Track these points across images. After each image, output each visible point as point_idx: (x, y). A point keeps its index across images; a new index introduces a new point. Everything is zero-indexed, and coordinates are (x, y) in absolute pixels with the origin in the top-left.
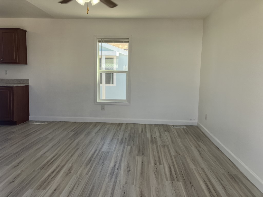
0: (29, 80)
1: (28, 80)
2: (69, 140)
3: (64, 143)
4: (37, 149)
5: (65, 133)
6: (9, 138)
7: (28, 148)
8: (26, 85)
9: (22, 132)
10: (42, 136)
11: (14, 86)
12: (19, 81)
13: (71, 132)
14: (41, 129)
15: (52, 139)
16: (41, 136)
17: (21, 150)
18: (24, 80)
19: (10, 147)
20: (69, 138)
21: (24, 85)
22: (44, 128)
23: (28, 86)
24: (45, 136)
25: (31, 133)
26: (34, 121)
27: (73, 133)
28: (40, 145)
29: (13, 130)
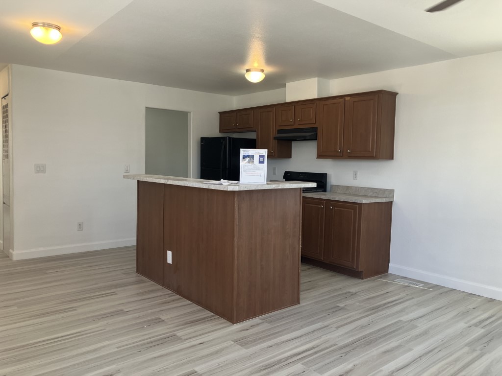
0: (394, 190)
1: (392, 191)
2: (466, 349)
3: (453, 354)
4: (385, 352)
5: (462, 325)
6: (342, 305)
7: (368, 342)
8: (387, 200)
9: (367, 297)
10: (405, 318)
11: (364, 201)
12: (377, 193)
13: (476, 325)
14: (407, 300)
15: (425, 333)
16: (401, 319)
17: (353, 342)
18: (384, 191)
19: (338, 328)
20: (469, 344)
21: (383, 200)
22: (413, 298)
23: (391, 202)
24: (411, 320)
25: (385, 304)
26: (397, 277)
27: (480, 331)
28: (393, 344)
29: (353, 290)
